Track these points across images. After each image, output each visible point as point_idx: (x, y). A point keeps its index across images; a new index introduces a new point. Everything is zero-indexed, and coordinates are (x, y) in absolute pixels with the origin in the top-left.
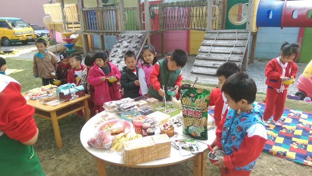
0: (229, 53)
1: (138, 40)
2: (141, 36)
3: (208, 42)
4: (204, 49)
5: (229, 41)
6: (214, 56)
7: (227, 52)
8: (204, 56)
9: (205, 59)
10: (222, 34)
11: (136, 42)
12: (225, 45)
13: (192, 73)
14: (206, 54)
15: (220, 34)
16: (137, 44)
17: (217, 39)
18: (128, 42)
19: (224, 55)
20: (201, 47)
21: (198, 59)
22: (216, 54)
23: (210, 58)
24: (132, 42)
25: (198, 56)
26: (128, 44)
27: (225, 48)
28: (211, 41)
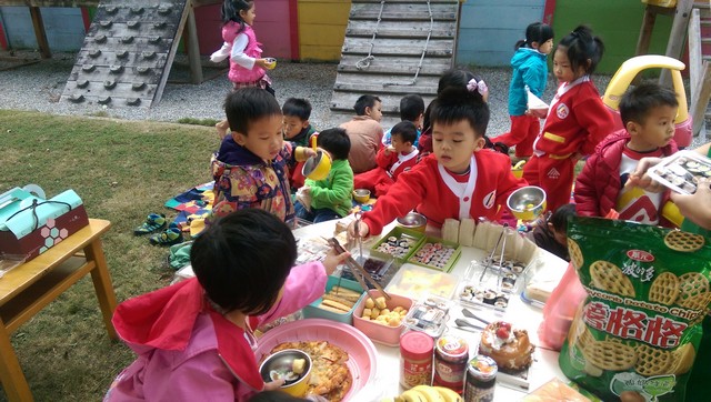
0: (419, 56)
1: (163, 20)
2: (170, 10)
3: (362, 27)
4: (354, 44)
5: (413, 24)
6: (382, 65)
7: (412, 52)
8: (357, 63)
9: (360, 72)
10: (394, 6)
11: (156, 28)
12: (404, 34)
13: (335, 110)
14: (363, 59)
15: (389, 7)
16: (161, 34)
17: (383, 20)
18: (130, 28)
19: (405, 60)
20: (347, 39)
21: (343, 72)
22: (386, 59)
23: (373, 68)
24: (143, 26)
25: (343, 63)
26: (133, 33)
27: (407, 43)
28: (369, 23)
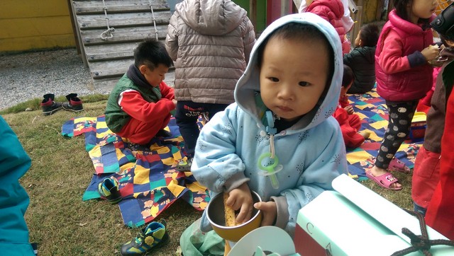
0: (152, 25)
3: (88, 6)
6: (124, 34)
7: (145, 22)
8: (100, 36)
9: (107, 44)
12: (130, 9)
13: (99, 78)
14: (104, 32)
19: (140, 29)
20: (79, 17)
22: (123, 30)
23: (118, 38)
27: (135, 15)
